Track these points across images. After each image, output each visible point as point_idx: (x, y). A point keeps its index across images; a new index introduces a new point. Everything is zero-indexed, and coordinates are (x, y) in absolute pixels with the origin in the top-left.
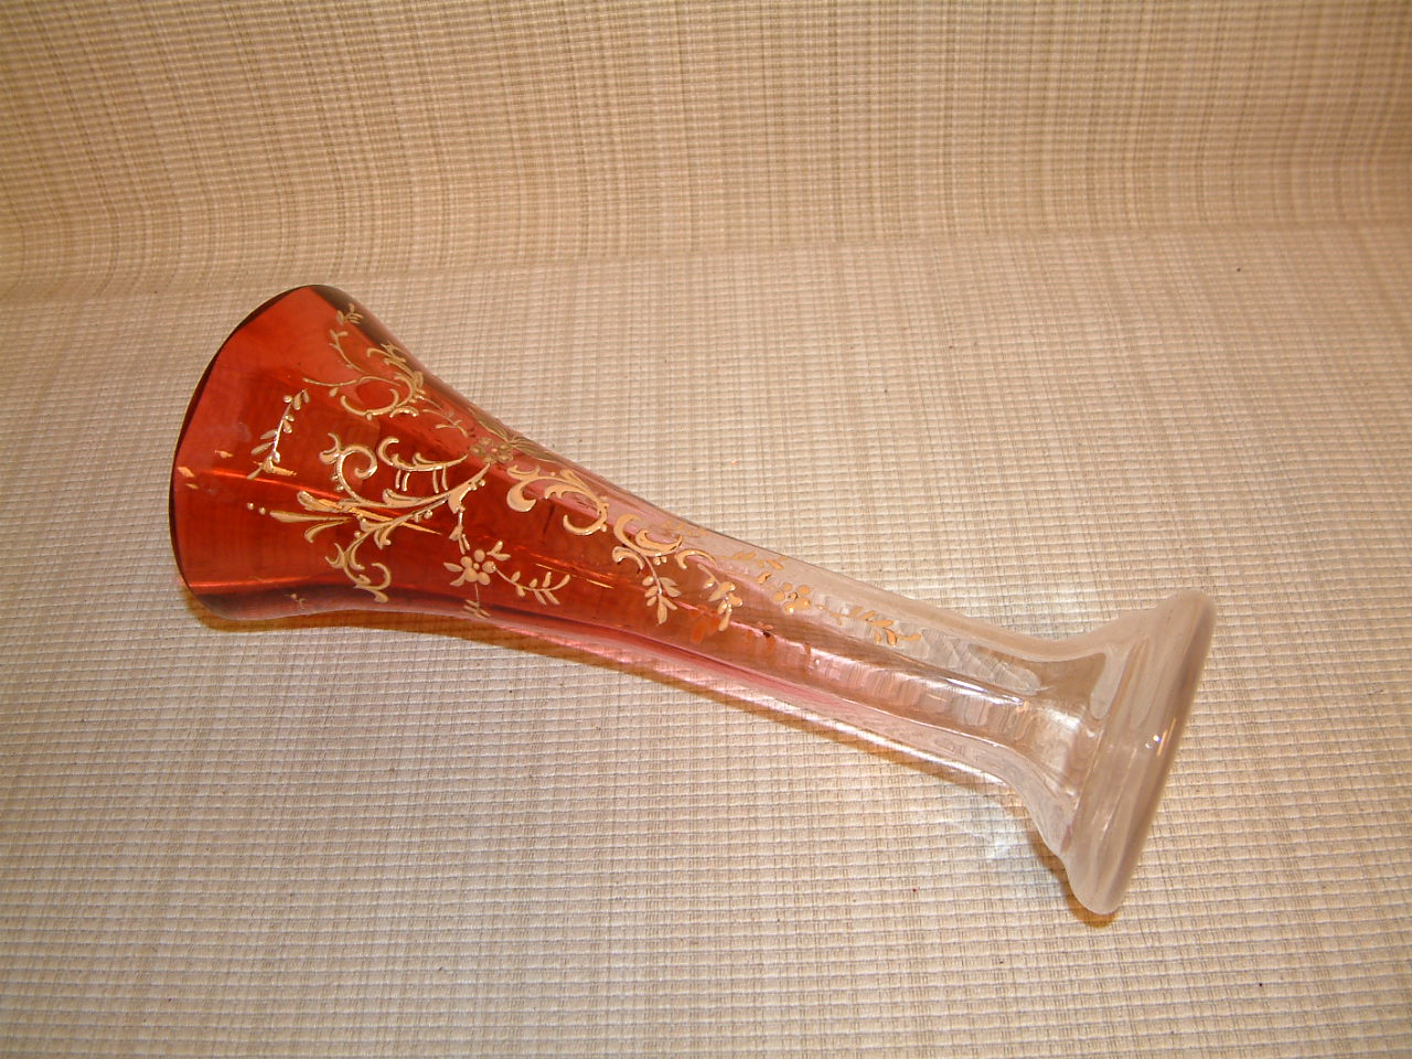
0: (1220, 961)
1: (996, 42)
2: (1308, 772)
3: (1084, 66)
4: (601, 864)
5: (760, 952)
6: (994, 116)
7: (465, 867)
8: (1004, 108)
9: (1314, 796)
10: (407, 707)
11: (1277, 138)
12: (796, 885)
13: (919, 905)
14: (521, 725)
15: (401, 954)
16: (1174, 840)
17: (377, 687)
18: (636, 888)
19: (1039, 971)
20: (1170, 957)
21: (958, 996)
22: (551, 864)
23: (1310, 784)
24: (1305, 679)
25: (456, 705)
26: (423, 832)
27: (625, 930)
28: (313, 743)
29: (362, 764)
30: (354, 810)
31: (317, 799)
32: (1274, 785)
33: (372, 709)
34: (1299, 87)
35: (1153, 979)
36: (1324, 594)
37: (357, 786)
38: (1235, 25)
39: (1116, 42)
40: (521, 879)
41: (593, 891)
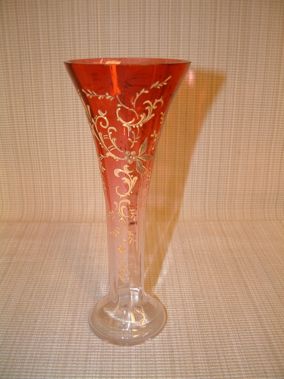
0: (255, 367)
1: (195, 176)
2: (274, 327)
3: (215, 182)
4: (89, 343)
5: (131, 364)
6: (194, 194)
7: (53, 343)
8: (196, 192)
9: (276, 332)
10: (41, 308)
11: (261, 201)
12: (141, 350)
13: (173, 354)
14: (70, 313)
15: (33, 361)
16: (241, 341)
17: (33, 304)
18: (98, 349)
19: (206, 369)
20: (241, 366)
21: (184, 375)
22: (75, 343)
23: (275, 329)
24: (273, 308)
25: (54, 309)
26: (42, 335)
27: (94, 358)
28: (15, 315)
29: (27, 320)
30: (24, 329)
31: (14, 327)
32: (266, 330)
33: (31, 308)
34: (265, 188)
35: (236, 371)
36: (277, 291)
37: (25, 324)
38: (249, 173)
39: (222, 176)
40: (68, 346)
41: (87, 349)
